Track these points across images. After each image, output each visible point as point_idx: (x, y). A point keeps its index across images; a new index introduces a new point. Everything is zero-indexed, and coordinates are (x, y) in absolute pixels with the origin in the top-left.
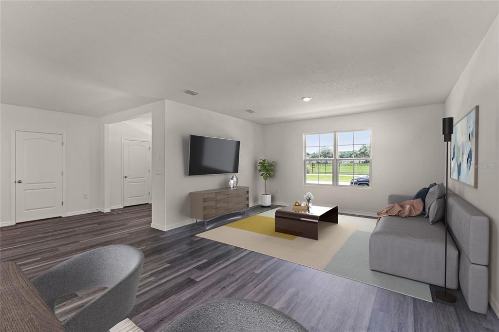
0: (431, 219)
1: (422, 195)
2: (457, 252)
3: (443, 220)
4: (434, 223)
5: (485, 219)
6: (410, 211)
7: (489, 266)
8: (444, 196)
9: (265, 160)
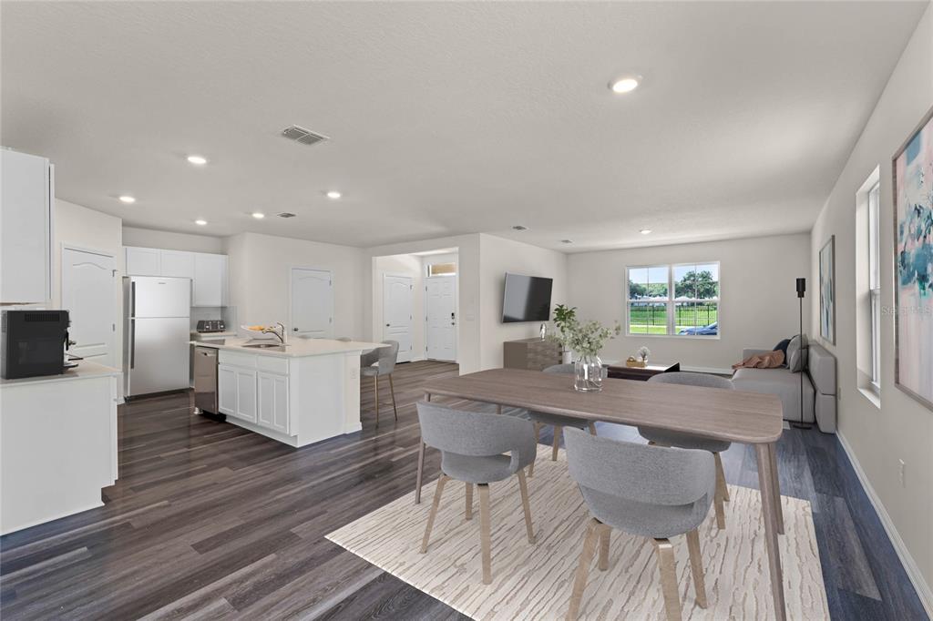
0: (791, 368)
1: (784, 346)
2: (813, 391)
3: (804, 368)
4: (795, 372)
5: (832, 358)
6: (770, 361)
7: (836, 395)
8: (805, 347)
9: (562, 306)
